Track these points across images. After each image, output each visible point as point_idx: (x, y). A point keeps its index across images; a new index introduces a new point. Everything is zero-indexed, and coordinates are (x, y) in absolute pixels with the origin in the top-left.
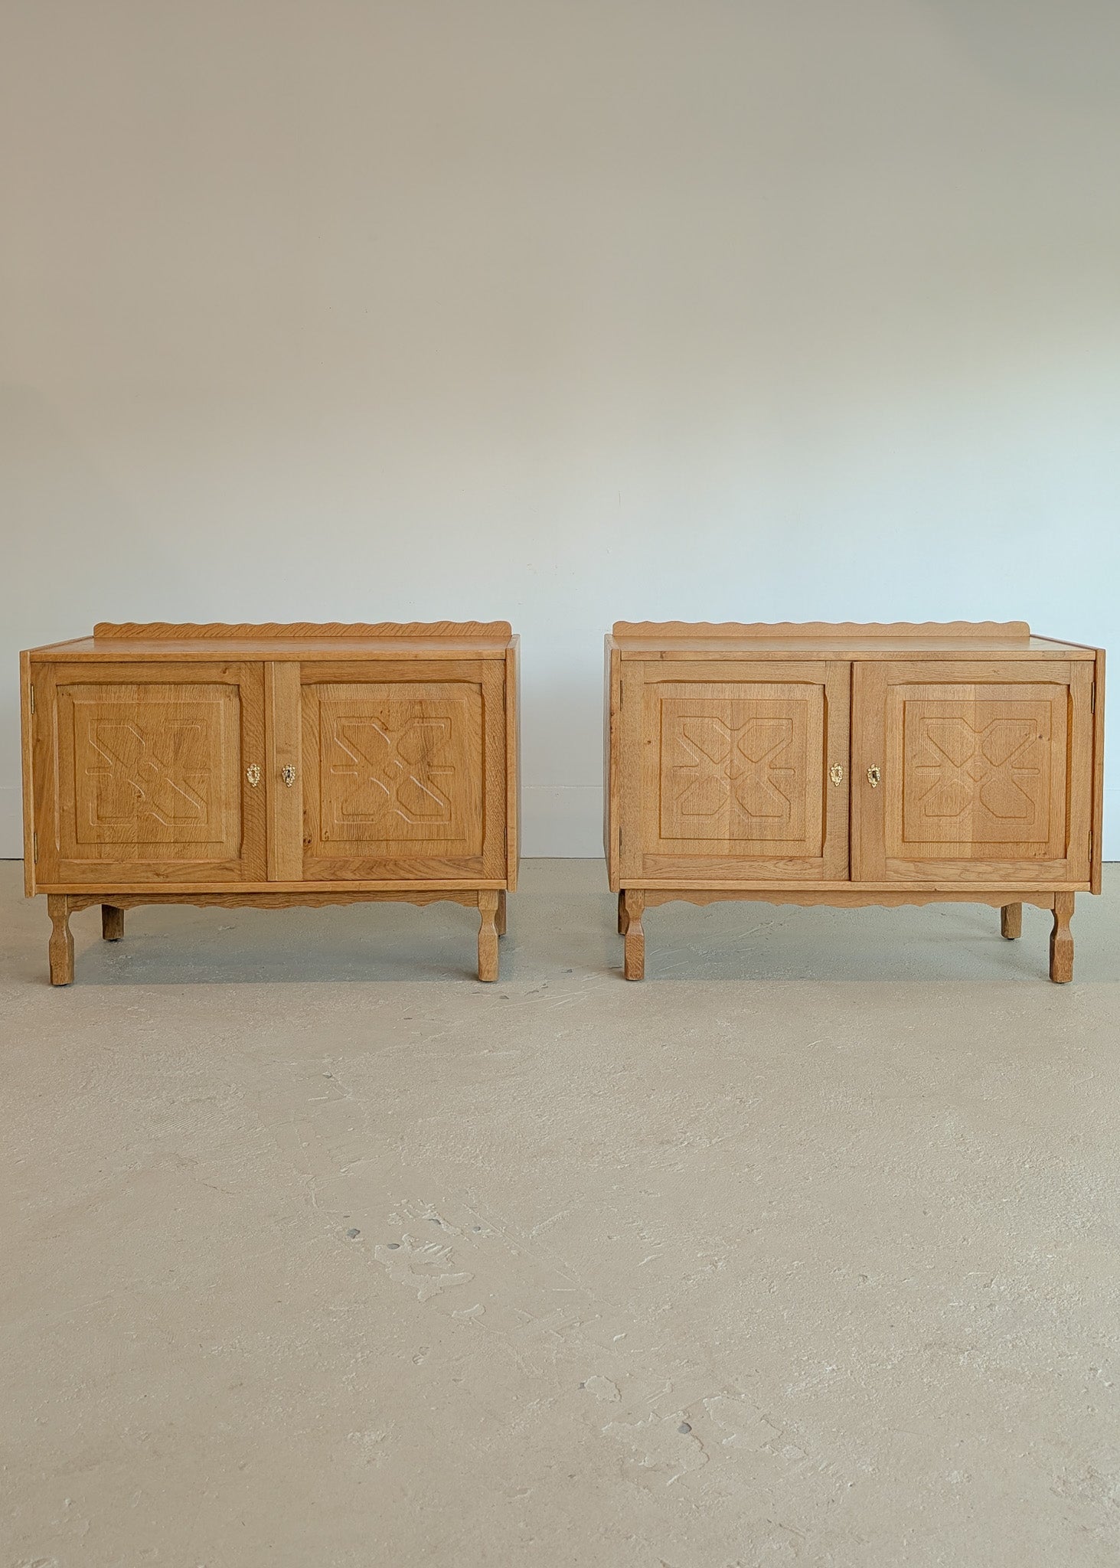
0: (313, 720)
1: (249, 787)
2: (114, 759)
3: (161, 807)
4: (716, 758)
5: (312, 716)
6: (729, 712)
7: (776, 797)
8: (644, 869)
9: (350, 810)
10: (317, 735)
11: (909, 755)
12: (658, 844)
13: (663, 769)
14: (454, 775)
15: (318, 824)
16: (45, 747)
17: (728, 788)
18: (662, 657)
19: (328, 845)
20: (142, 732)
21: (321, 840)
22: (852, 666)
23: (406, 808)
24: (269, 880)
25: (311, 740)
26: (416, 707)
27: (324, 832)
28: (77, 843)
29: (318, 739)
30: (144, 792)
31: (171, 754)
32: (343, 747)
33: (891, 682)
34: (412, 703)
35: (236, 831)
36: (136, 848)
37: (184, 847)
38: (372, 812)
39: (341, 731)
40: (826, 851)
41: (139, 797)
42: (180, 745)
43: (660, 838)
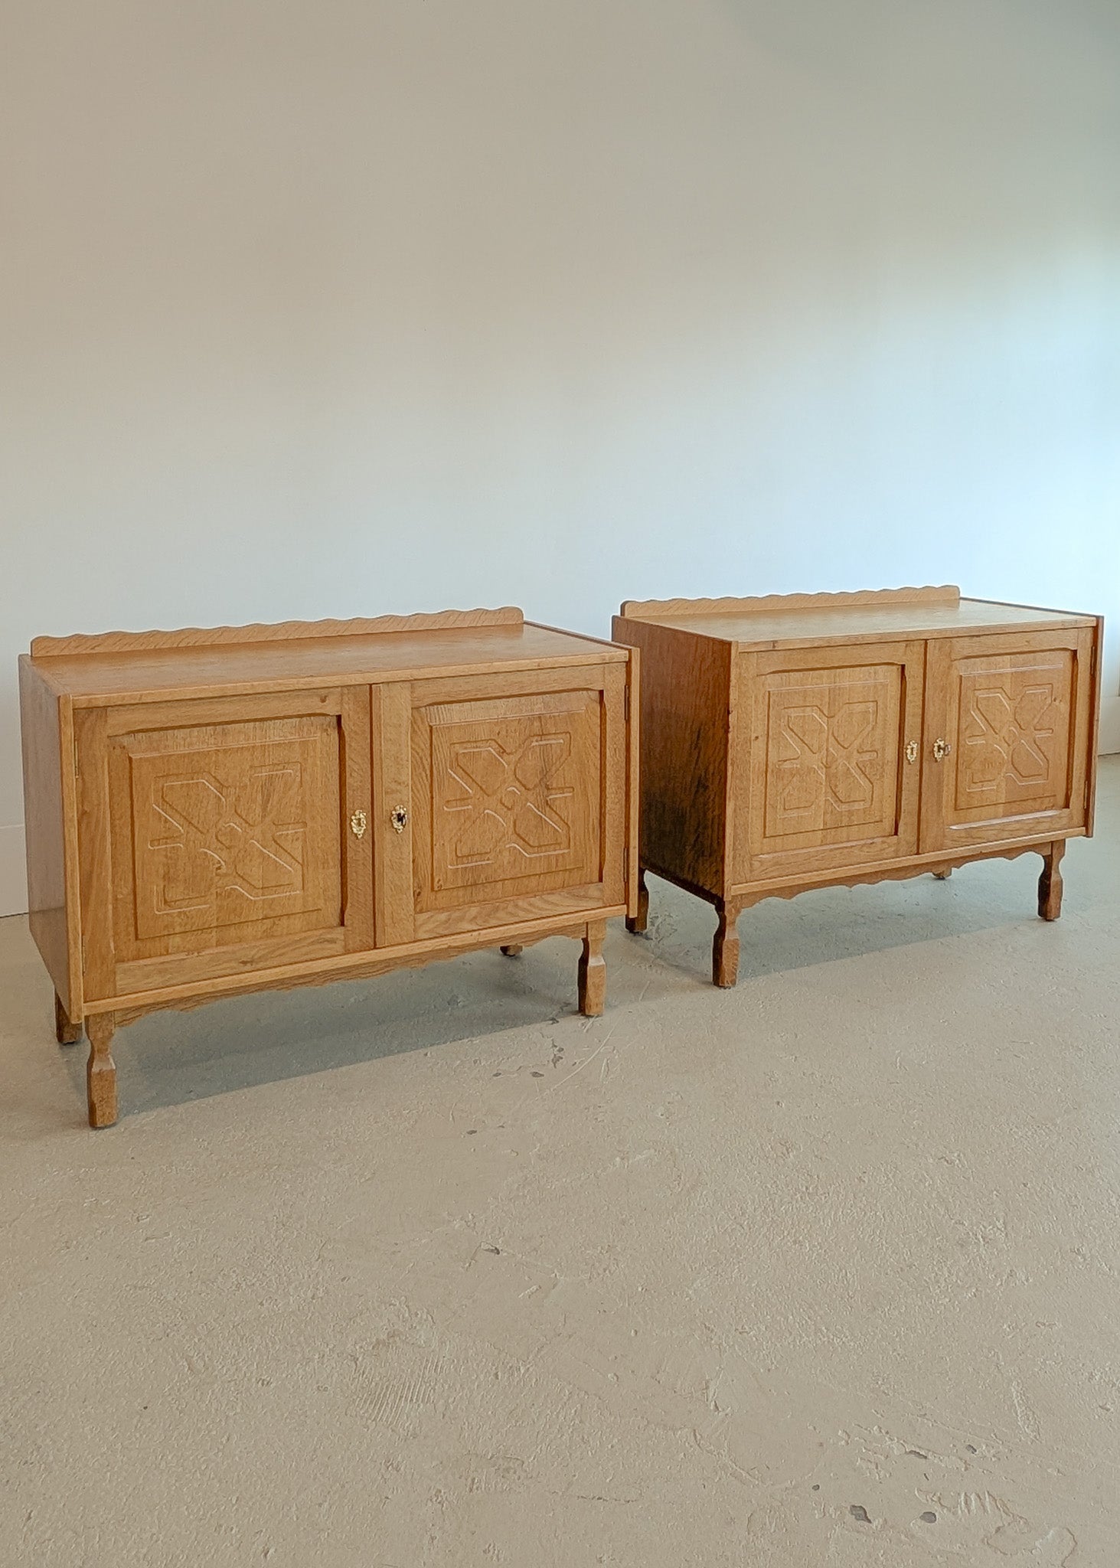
0: (423, 750)
1: (353, 838)
2: (186, 824)
3: (246, 877)
4: (815, 748)
5: (422, 745)
6: (827, 700)
7: (863, 781)
8: (751, 871)
9: (465, 851)
10: (427, 767)
11: (963, 726)
12: (762, 843)
13: (770, 764)
14: (573, 796)
15: (430, 872)
16: (94, 820)
17: (824, 776)
18: (774, 647)
19: (439, 895)
20: (221, 786)
21: (432, 889)
22: (926, 644)
23: (524, 840)
24: (377, 946)
25: (420, 774)
26: (535, 724)
27: (436, 880)
28: (137, 938)
29: (428, 772)
30: (225, 861)
31: (258, 810)
32: (457, 778)
33: (953, 657)
34: (531, 719)
35: (335, 894)
36: (214, 933)
37: (274, 923)
38: (489, 850)
39: (454, 760)
40: (901, 829)
41: (219, 868)
42: (269, 795)
43: (765, 837)
